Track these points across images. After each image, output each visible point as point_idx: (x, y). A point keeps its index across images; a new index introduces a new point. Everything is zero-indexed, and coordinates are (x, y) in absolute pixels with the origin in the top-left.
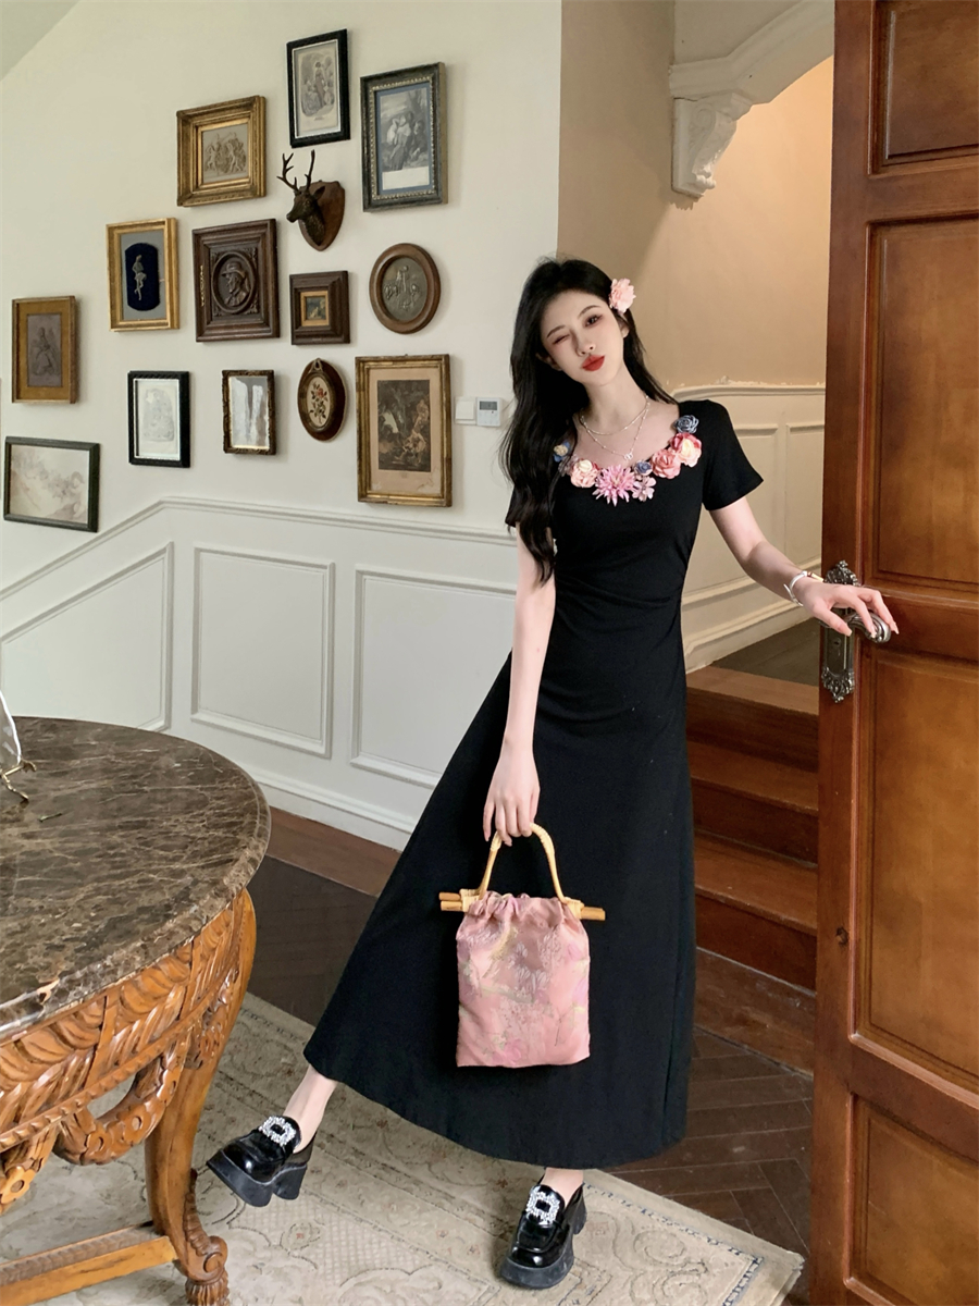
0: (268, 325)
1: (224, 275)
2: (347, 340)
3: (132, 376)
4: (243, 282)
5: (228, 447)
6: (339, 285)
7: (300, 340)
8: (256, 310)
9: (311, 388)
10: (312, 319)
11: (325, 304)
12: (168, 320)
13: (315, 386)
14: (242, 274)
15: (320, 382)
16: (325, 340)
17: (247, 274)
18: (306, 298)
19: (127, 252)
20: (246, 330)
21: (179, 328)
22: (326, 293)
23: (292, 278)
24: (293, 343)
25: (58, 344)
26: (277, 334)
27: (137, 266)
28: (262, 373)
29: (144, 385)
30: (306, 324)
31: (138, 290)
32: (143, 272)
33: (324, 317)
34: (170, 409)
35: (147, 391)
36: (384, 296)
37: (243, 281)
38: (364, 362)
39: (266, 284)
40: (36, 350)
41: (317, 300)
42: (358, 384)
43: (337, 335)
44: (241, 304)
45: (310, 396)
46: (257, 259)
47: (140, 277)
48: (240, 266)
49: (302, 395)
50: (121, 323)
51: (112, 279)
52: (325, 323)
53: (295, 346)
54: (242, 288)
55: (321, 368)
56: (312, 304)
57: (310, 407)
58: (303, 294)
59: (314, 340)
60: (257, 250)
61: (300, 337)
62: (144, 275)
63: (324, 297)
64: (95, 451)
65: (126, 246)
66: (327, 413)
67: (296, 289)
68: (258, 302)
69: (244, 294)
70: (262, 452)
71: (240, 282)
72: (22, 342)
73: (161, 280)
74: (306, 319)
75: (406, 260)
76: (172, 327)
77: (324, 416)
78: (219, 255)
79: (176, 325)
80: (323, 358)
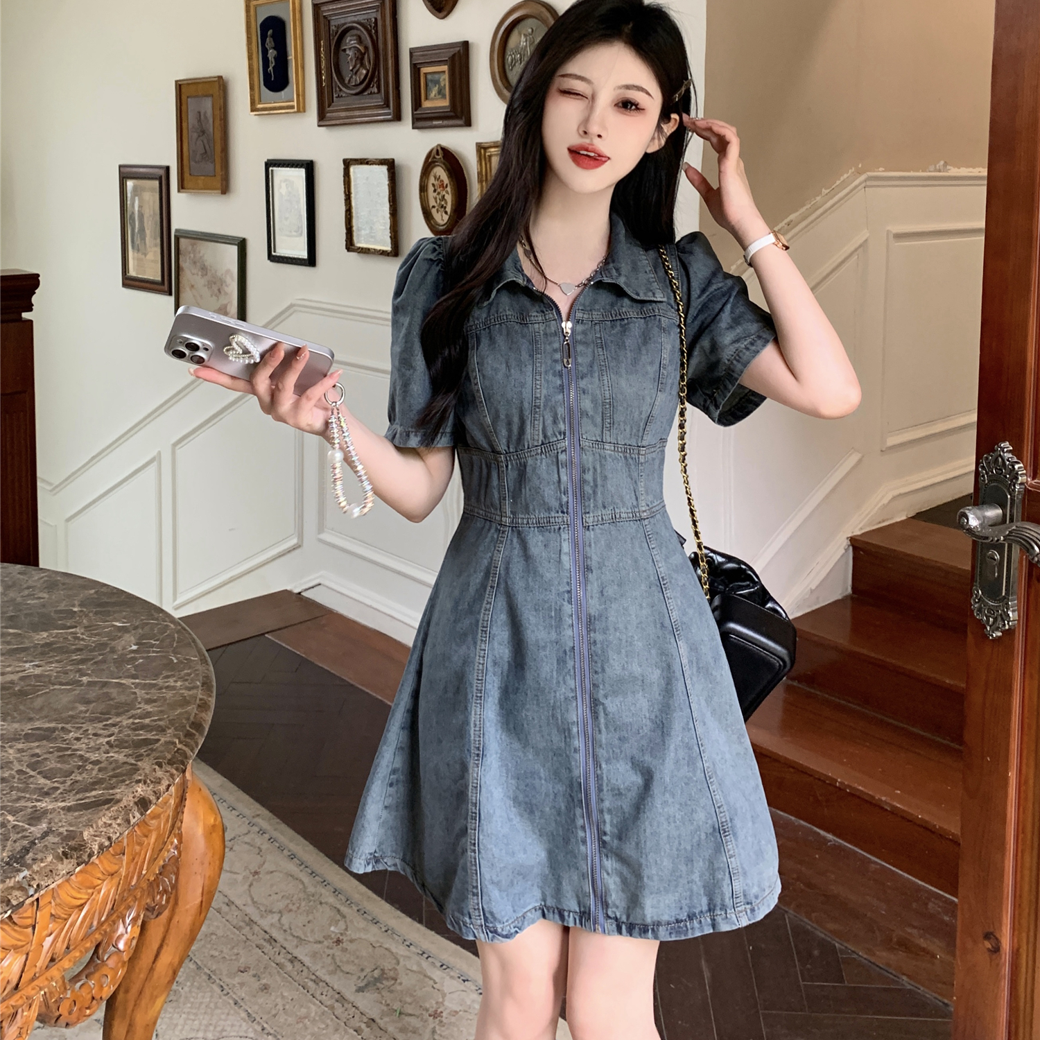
0: (388, 106)
1: (345, 50)
2: (468, 123)
3: (270, 164)
4: (362, 59)
5: (350, 245)
6: (459, 56)
7: (419, 124)
8: (376, 90)
9: (432, 180)
10: (432, 99)
11: (445, 80)
12: (295, 103)
13: (435, 177)
14: (362, 48)
15: (440, 172)
16: (446, 122)
17: (366, 48)
18: (426, 74)
19: (262, 25)
20: (367, 112)
21: (304, 111)
22: (445, 68)
23: (412, 52)
24: (413, 128)
25: (211, 130)
26: (398, 117)
27: (269, 42)
28: (382, 162)
29: (280, 173)
30: (426, 104)
31: (271, 68)
32: (274, 48)
33: (444, 96)
34: (298, 202)
35: (281, 181)
36: (507, 67)
37: (363, 55)
38: (485, 149)
39: (386, 60)
40: (195, 135)
41: (437, 76)
42: (480, 174)
43: (456, 117)
44: (361, 83)
45: (431, 189)
46: (376, 32)
47: (272, 53)
48: (360, 40)
49: (423, 189)
50: (260, 106)
51: (250, 58)
52: (445, 103)
53: (416, 130)
54: (362, 65)
55: (440, 156)
56: (432, 81)
57: (432, 203)
58: (424, 70)
59: (435, 123)
60: (376, 19)
61: (422, 120)
62: (275, 52)
63: (444, 72)
64: (242, 245)
65: (260, 20)
66: (449, 209)
67: (415, 65)
68: (379, 80)
69: (364, 72)
70: (383, 253)
71: (360, 58)
72: (184, 125)
73: (289, 58)
74: (426, 99)
75: (530, 21)
76: (299, 111)
77: (446, 213)
78: (338, 27)
79: (302, 109)
80: (444, 144)
